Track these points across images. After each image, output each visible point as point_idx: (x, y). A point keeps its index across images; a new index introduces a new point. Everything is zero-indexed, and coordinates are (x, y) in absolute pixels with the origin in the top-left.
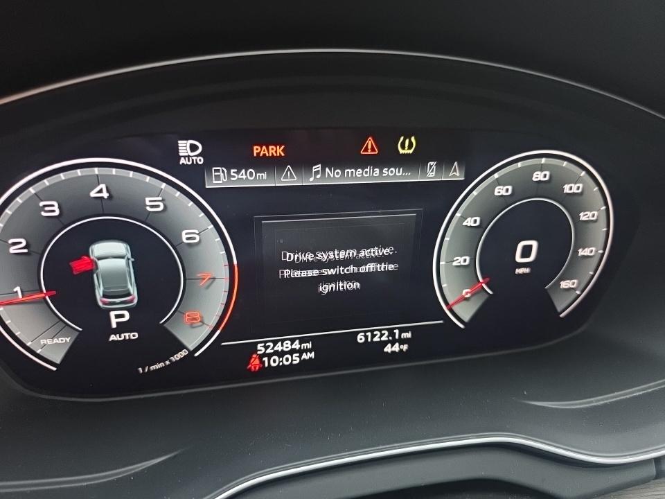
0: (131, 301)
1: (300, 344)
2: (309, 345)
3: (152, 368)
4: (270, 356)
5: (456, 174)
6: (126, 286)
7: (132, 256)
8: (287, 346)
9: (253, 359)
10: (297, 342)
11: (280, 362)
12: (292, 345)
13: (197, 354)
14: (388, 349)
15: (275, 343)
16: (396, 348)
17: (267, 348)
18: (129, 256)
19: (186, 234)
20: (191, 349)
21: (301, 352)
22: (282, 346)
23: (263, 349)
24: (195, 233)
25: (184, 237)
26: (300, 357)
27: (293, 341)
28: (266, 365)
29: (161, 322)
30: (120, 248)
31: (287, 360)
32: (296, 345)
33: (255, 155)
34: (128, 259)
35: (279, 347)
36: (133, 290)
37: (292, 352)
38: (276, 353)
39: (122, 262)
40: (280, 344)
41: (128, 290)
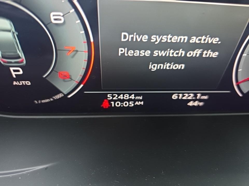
0: (22, 62)
1: (135, 96)
2: (141, 98)
3: (43, 101)
4: (115, 101)
6: (17, 52)
7: (16, 30)
8: (127, 97)
9: (104, 102)
10: (133, 95)
11: (121, 105)
12: (129, 96)
13: (69, 96)
14: (191, 104)
15: (119, 95)
16: (196, 104)
17: (113, 97)
18: (13, 30)
19: (54, 15)
20: (66, 93)
21: (135, 101)
22: (123, 96)
23: (111, 98)
24: (60, 15)
25: (52, 18)
26: (134, 103)
28: (113, 105)
29: (44, 76)
30: (6, 23)
31: (126, 104)
32: (133, 97)
34: (13, 33)
35: (121, 97)
36: (21, 54)
37: (129, 100)
38: (119, 100)
39: (10, 35)
40: (122, 95)
41: (18, 54)
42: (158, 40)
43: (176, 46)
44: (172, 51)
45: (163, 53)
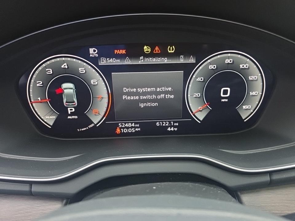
0: (75, 105)
1: (135, 125)
2: (138, 125)
3: (82, 130)
4: (123, 128)
5: (192, 60)
6: (73, 99)
7: (75, 88)
8: (130, 125)
9: (117, 129)
10: (133, 124)
11: (127, 131)
12: (131, 125)
13: (97, 126)
14: (169, 129)
15: (125, 123)
16: (172, 129)
17: (122, 125)
18: (74, 88)
19: (93, 81)
20: (95, 124)
21: (135, 128)
22: (128, 125)
23: (121, 126)
24: (96, 81)
25: (92, 82)
26: (135, 130)
27: (132, 123)
28: (122, 132)
29: (85, 113)
30: (71, 85)
31: (130, 130)
32: (133, 125)
33: (115, 53)
34: (74, 89)
35: (127, 125)
36: (76, 100)
37: (132, 127)
38: (126, 127)
39: (72, 90)
40: (127, 124)
41: (74, 101)
42: (141, 91)
43: (151, 93)
44: (149, 96)
45: (145, 97)
